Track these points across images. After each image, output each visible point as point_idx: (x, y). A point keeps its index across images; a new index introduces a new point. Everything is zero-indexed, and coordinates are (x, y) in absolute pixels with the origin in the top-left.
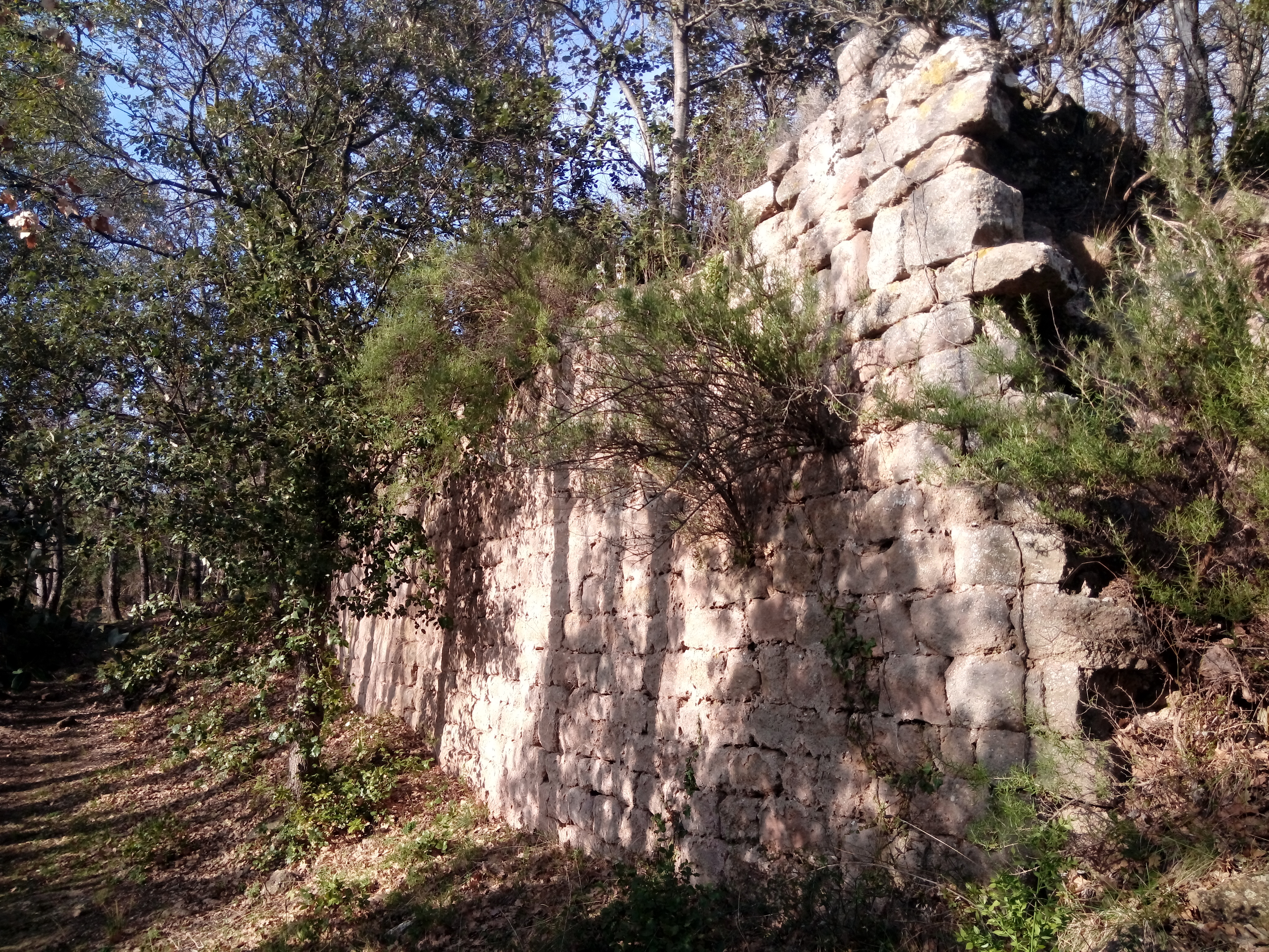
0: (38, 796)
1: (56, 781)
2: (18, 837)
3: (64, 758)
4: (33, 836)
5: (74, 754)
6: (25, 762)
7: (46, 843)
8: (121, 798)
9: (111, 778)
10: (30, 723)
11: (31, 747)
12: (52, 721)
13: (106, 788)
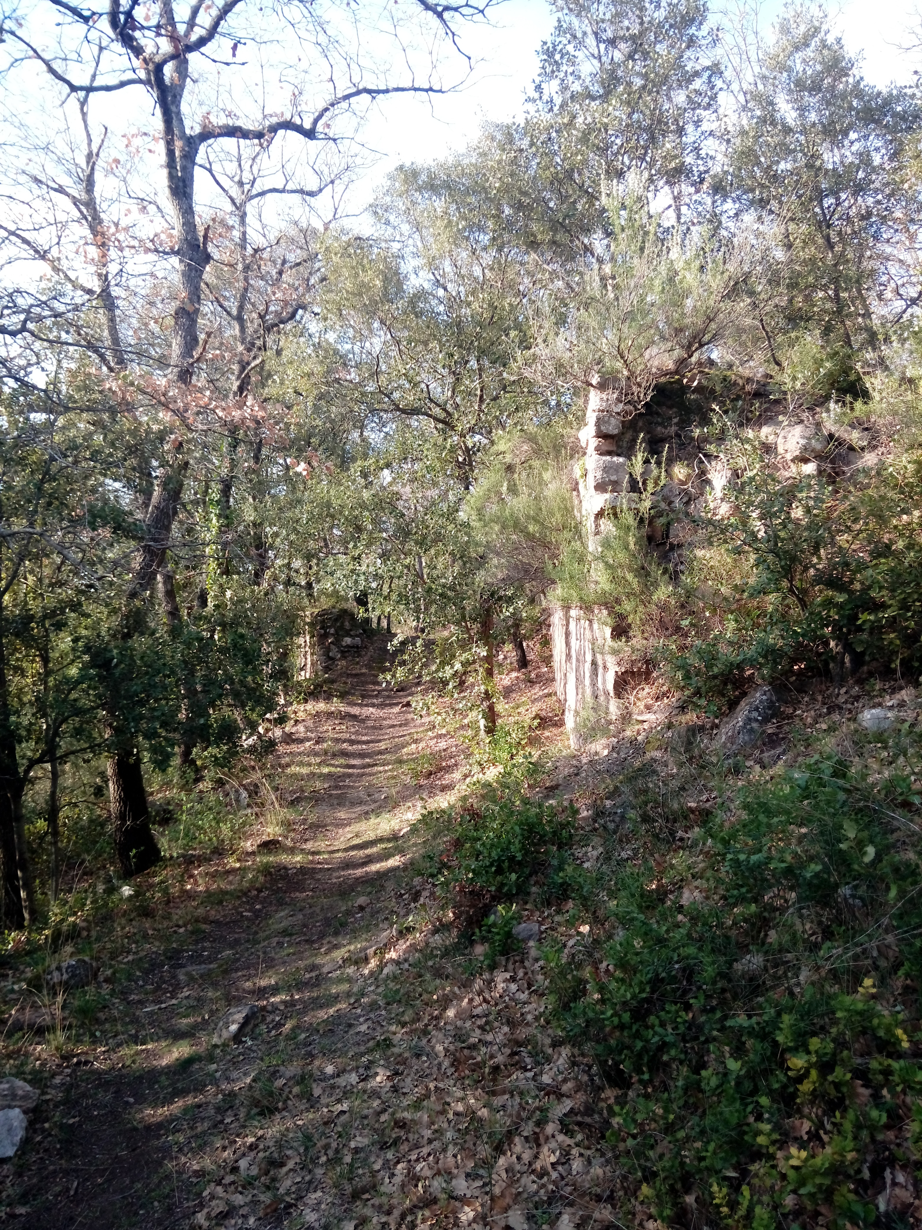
0: (382, 746)
1: (394, 738)
2: (370, 766)
3: (400, 726)
4: (376, 765)
5: (406, 724)
6: (380, 728)
7: (381, 769)
8: (422, 745)
9: (420, 735)
10: (386, 705)
11: (385, 719)
12: (397, 704)
13: (416, 741)
